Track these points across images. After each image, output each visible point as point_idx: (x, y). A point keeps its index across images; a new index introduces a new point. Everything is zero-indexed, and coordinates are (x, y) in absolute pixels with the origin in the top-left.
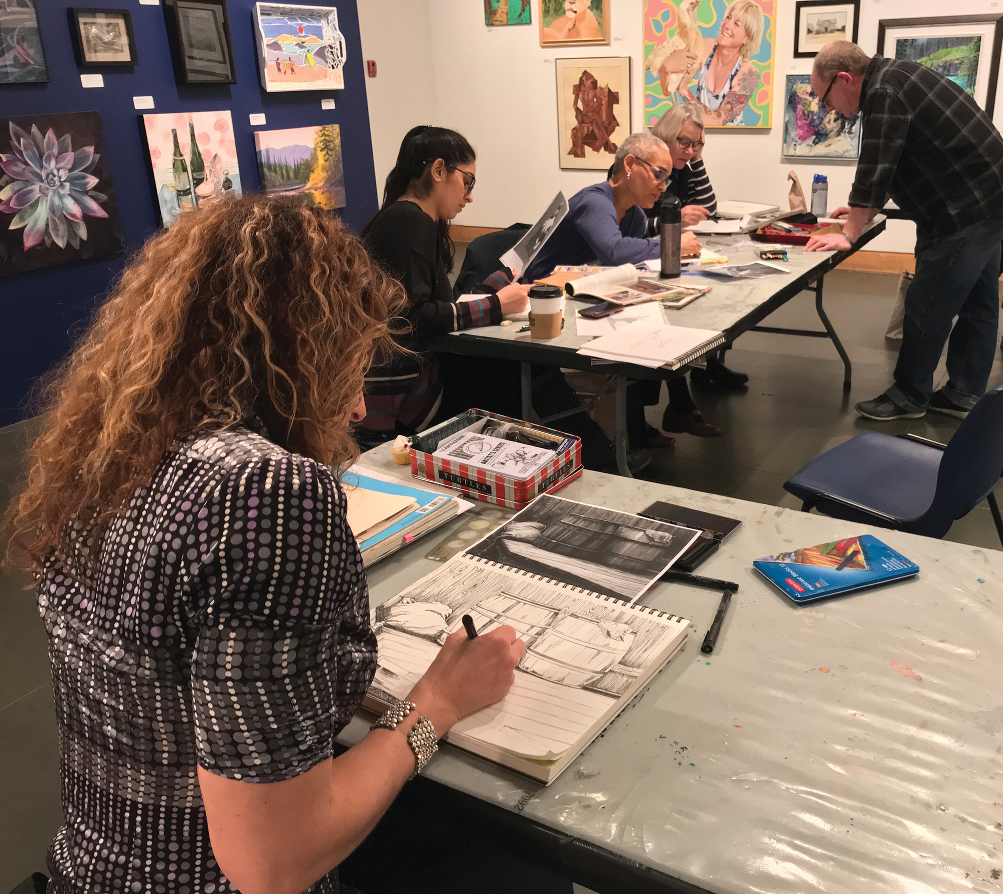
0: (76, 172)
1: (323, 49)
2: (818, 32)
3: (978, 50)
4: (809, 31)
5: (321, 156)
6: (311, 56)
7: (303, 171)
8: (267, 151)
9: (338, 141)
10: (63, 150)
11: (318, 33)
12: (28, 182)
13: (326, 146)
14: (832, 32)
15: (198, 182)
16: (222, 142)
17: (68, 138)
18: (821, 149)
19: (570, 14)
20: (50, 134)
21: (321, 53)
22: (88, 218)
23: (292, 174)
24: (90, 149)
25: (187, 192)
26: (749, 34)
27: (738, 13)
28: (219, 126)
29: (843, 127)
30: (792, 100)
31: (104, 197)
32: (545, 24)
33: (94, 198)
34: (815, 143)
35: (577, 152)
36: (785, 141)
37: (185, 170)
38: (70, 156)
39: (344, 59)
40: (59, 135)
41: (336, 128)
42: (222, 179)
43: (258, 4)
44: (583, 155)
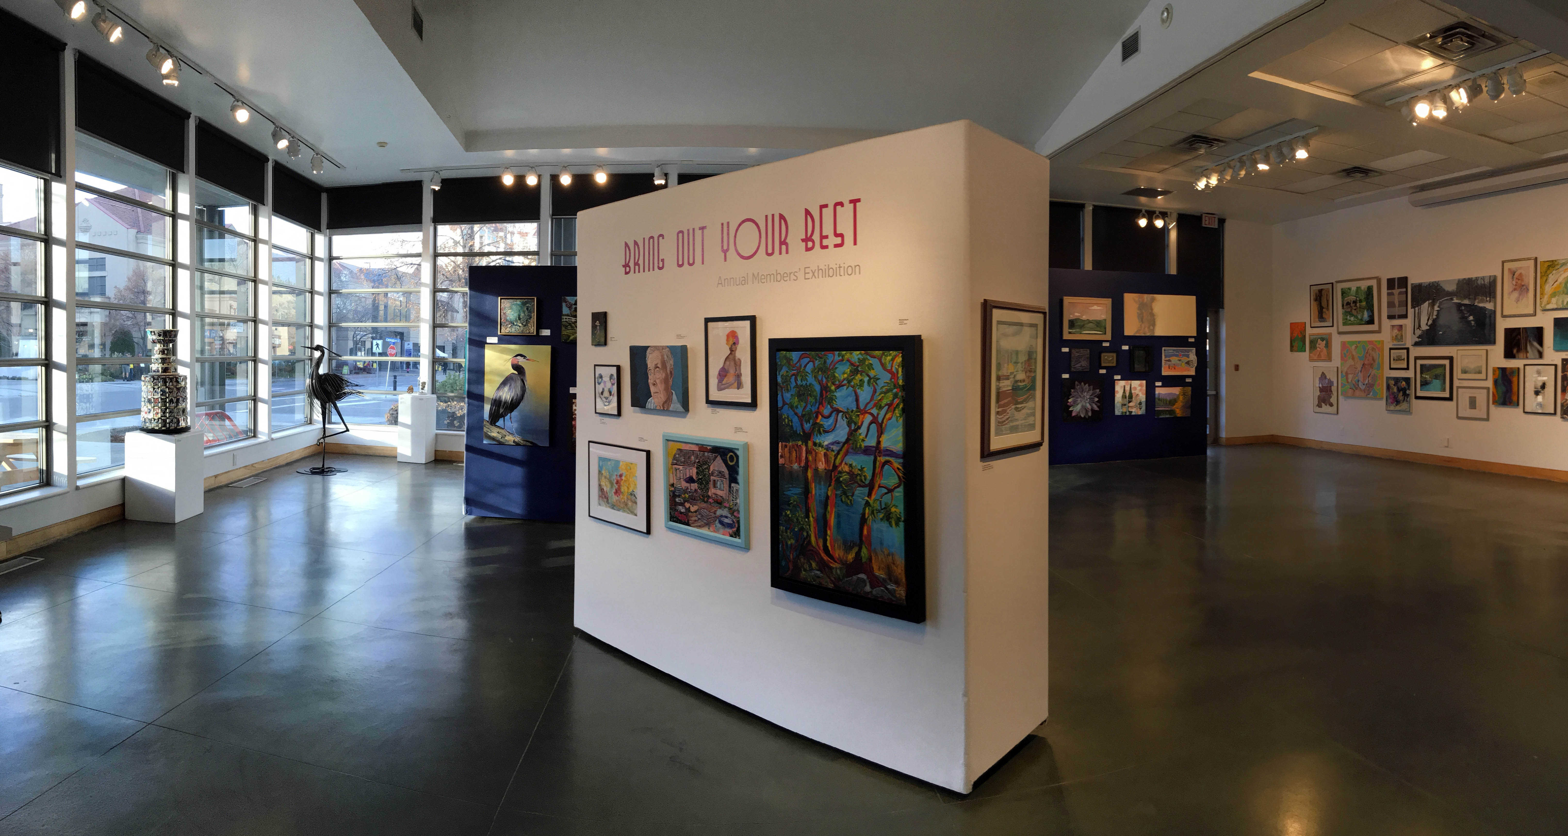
0: (1092, 397)
1: (1189, 361)
2: (1397, 360)
3: (1445, 370)
4: (1394, 360)
5: (1181, 398)
6: (1183, 364)
7: (1173, 402)
8: (1159, 394)
9: (1190, 393)
10: (1089, 390)
11: (1188, 356)
12: (1077, 398)
13: (1184, 394)
14: (1401, 360)
15: (1130, 402)
16: (1140, 390)
17: (1092, 387)
18: (1398, 408)
19: (1318, 349)
20: (1087, 385)
21: (1188, 363)
22: (1092, 410)
23: (1168, 402)
24: (1098, 390)
25: (1125, 405)
26: (1374, 360)
27: (1370, 351)
28: (1141, 385)
29: (1404, 399)
30: (1388, 387)
31: (1099, 404)
32: (1310, 353)
33: (1096, 404)
34: (1396, 405)
35: (1319, 406)
36: (1386, 404)
37: (1126, 398)
38: (1091, 392)
39: (1196, 365)
40: (1089, 386)
41: (1190, 388)
42: (1139, 402)
43: (1163, 348)
44: (1321, 407)
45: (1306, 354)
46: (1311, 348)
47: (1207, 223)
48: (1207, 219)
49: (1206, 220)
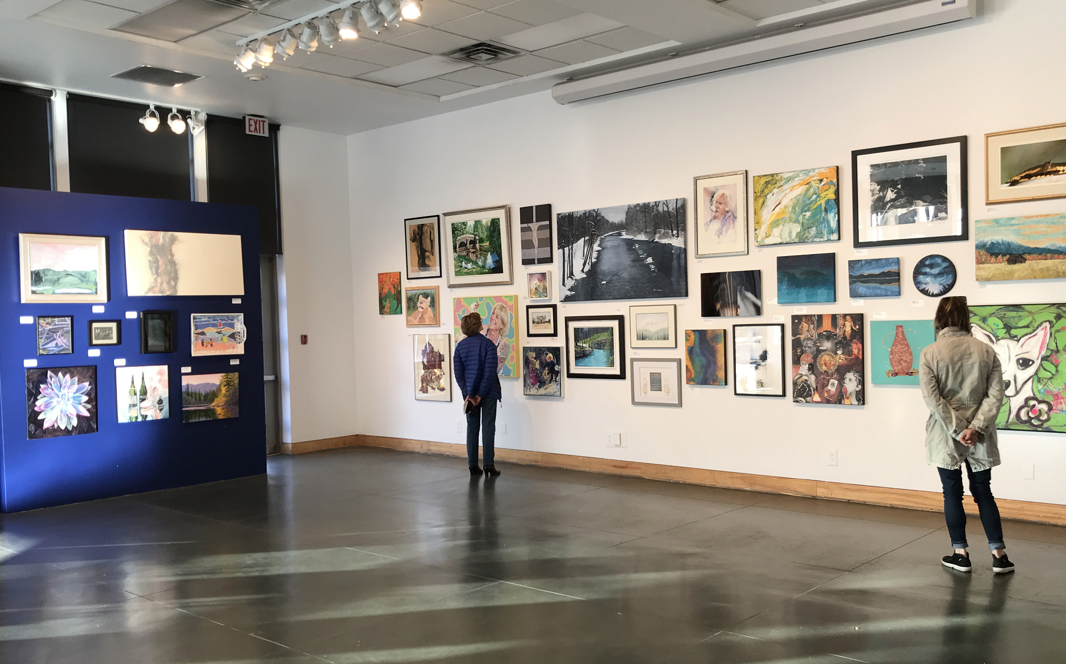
0: (78, 394)
1: (233, 334)
2: (538, 323)
3: (613, 335)
4: (534, 322)
5: (224, 390)
6: (225, 339)
7: (211, 396)
8: (188, 385)
9: (237, 381)
10: (72, 384)
11: (232, 326)
12: (51, 398)
13: (228, 384)
14: (544, 322)
15: (143, 400)
16: (160, 381)
17: (76, 379)
19: (420, 309)
20: (68, 376)
21: (232, 336)
22: (79, 417)
23: (202, 398)
24: (87, 384)
25: (134, 405)
26: (503, 323)
27: (498, 311)
28: (160, 373)
29: (552, 378)
30: (527, 362)
31: (89, 406)
32: (408, 315)
33: (85, 407)
34: (540, 387)
35: (424, 390)
37: (135, 394)
38: (76, 387)
39: (245, 339)
40: (72, 377)
41: (237, 374)
42: (158, 399)
43: (192, 315)
44: (426, 391)
45: (401, 319)
46: (408, 308)
47: (252, 128)
48: (252, 123)
49: (250, 125)
